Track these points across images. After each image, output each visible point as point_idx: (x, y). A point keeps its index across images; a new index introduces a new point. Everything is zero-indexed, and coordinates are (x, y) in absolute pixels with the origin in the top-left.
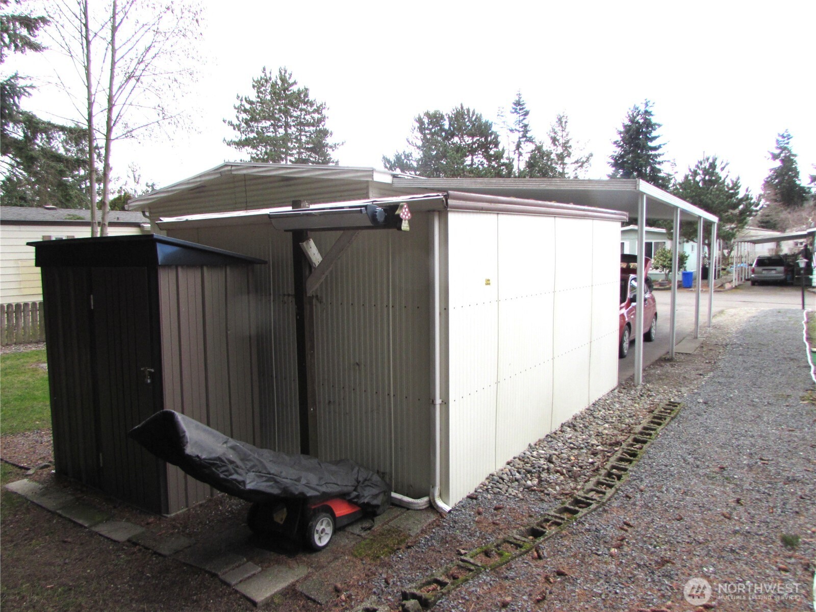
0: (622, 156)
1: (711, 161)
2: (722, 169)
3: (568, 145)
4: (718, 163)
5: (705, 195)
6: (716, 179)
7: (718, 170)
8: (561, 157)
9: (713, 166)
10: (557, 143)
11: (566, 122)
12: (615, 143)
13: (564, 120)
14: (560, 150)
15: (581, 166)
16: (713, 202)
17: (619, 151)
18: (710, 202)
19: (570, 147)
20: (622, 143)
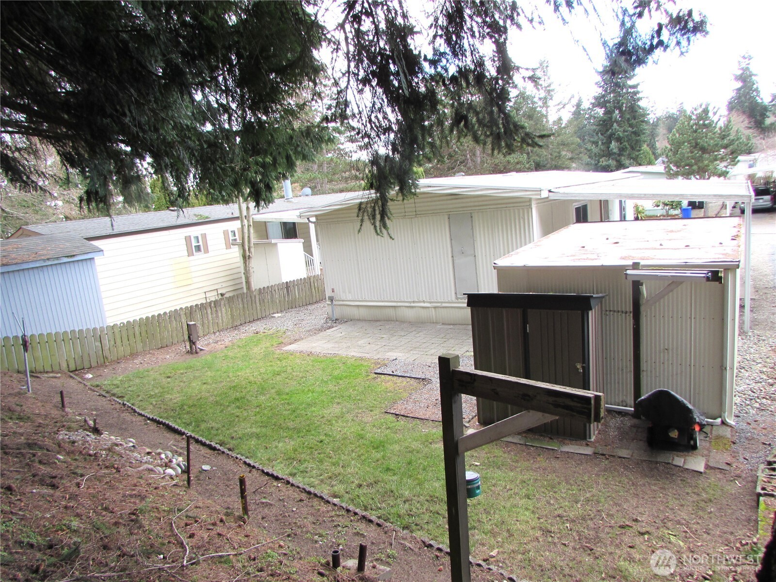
0: (603, 96)
1: (703, 107)
2: (715, 114)
3: (551, 88)
4: (710, 108)
5: (701, 138)
6: (710, 123)
7: (710, 114)
8: (545, 100)
9: (706, 111)
10: (539, 87)
11: (547, 66)
12: (596, 84)
13: (545, 65)
14: (542, 94)
15: (563, 107)
16: (709, 145)
17: (600, 91)
18: (706, 144)
19: (553, 90)
20: (603, 83)
